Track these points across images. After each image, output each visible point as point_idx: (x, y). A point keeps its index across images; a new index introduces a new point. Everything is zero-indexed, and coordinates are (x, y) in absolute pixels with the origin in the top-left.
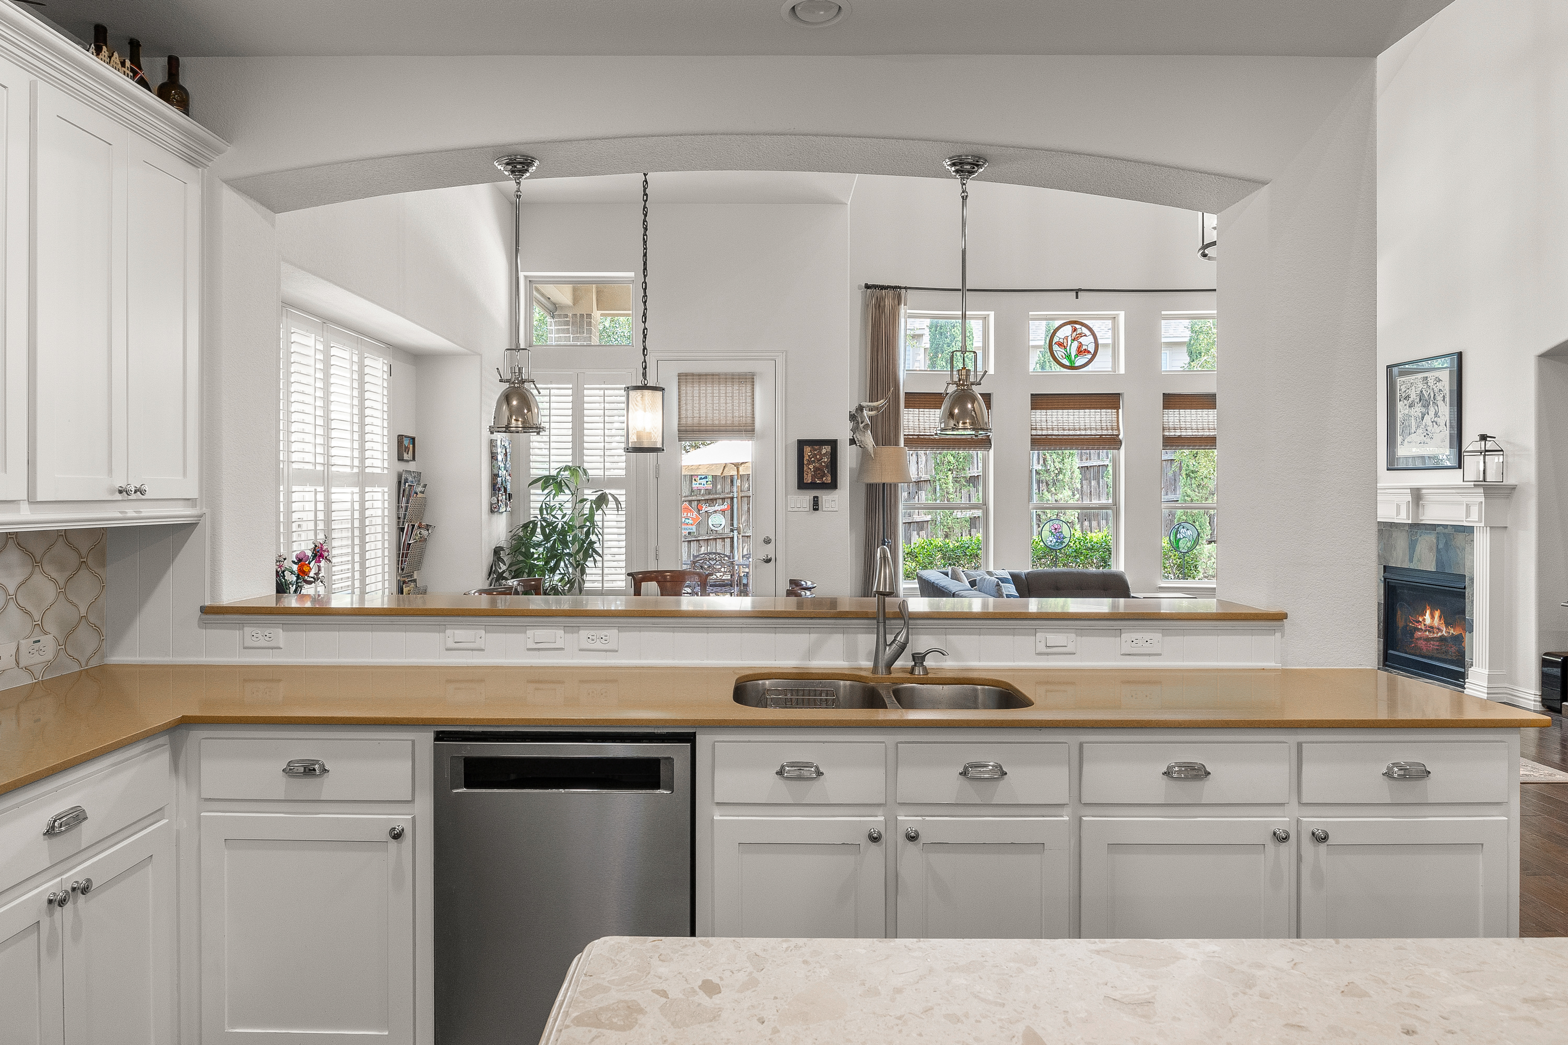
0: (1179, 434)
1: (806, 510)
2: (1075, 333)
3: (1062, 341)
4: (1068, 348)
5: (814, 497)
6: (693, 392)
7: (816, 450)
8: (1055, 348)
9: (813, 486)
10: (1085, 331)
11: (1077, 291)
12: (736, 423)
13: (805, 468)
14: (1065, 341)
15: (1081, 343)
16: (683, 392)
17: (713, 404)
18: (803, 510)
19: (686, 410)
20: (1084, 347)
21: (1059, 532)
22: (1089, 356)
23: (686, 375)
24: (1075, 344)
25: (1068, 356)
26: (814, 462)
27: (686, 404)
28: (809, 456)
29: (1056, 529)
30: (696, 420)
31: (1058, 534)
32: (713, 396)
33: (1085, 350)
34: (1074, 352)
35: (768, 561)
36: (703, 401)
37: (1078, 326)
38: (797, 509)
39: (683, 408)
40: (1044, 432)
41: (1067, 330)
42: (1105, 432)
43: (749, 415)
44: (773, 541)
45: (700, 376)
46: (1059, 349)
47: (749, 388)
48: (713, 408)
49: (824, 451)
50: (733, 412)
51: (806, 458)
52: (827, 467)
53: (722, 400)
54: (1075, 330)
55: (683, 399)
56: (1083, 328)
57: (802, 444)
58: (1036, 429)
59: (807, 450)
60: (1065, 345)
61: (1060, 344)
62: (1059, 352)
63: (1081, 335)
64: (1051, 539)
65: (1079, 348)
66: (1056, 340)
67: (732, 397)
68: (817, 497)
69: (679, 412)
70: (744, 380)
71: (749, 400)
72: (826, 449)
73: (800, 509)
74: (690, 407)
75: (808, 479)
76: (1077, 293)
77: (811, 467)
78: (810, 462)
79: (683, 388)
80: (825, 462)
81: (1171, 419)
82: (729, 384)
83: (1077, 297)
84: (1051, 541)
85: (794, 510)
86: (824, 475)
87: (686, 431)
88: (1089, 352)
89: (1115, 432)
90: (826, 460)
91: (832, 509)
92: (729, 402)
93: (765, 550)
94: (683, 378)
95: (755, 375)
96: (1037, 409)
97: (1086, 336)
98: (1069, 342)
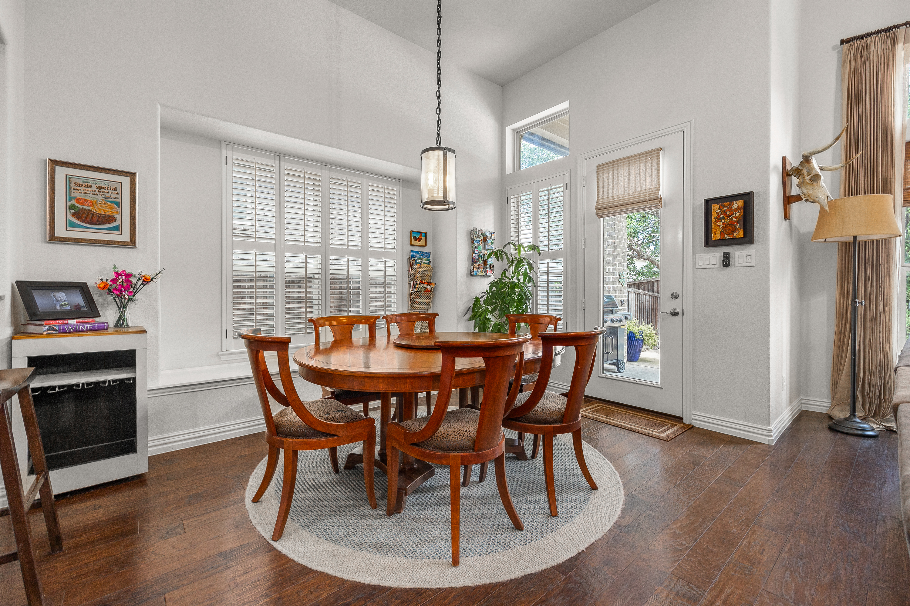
1: (716, 266)
5: (724, 254)
6: (608, 177)
7: (726, 206)
9: (722, 242)
12: (643, 195)
13: (713, 226)
16: (600, 180)
17: (624, 184)
18: (713, 266)
19: (603, 192)
23: (603, 165)
26: (723, 218)
27: (603, 188)
28: (717, 214)
30: (610, 199)
32: (624, 176)
35: (675, 314)
36: (616, 182)
38: (706, 267)
39: (601, 191)
43: (656, 185)
44: (681, 296)
45: (613, 162)
47: (655, 161)
48: (624, 187)
49: (735, 206)
50: (641, 186)
51: (714, 215)
52: (738, 222)
53: (632, 178)
55: (601, 184)
57: (708, 203)
59: (715, 208)
67: (641, 174)
68: (728, 254)
69: (598, 195)
70: (650, 157)
71: (655, 173)
72: (738, 204)
73: (709, 266)
74: (606, 189)
75: (716, 235)
77: (720, 224)
78: (718, 219)
79: (601, 175)
80: (736, 217)
82: (638, 163)
85: (703, 267)
86: (735, 230)
87: (603, 209)
90: (737, 215)
91: (747, 265)
92: (637, 178)
93: (676, 305)
94: (601, 168)
95: (661, 149)
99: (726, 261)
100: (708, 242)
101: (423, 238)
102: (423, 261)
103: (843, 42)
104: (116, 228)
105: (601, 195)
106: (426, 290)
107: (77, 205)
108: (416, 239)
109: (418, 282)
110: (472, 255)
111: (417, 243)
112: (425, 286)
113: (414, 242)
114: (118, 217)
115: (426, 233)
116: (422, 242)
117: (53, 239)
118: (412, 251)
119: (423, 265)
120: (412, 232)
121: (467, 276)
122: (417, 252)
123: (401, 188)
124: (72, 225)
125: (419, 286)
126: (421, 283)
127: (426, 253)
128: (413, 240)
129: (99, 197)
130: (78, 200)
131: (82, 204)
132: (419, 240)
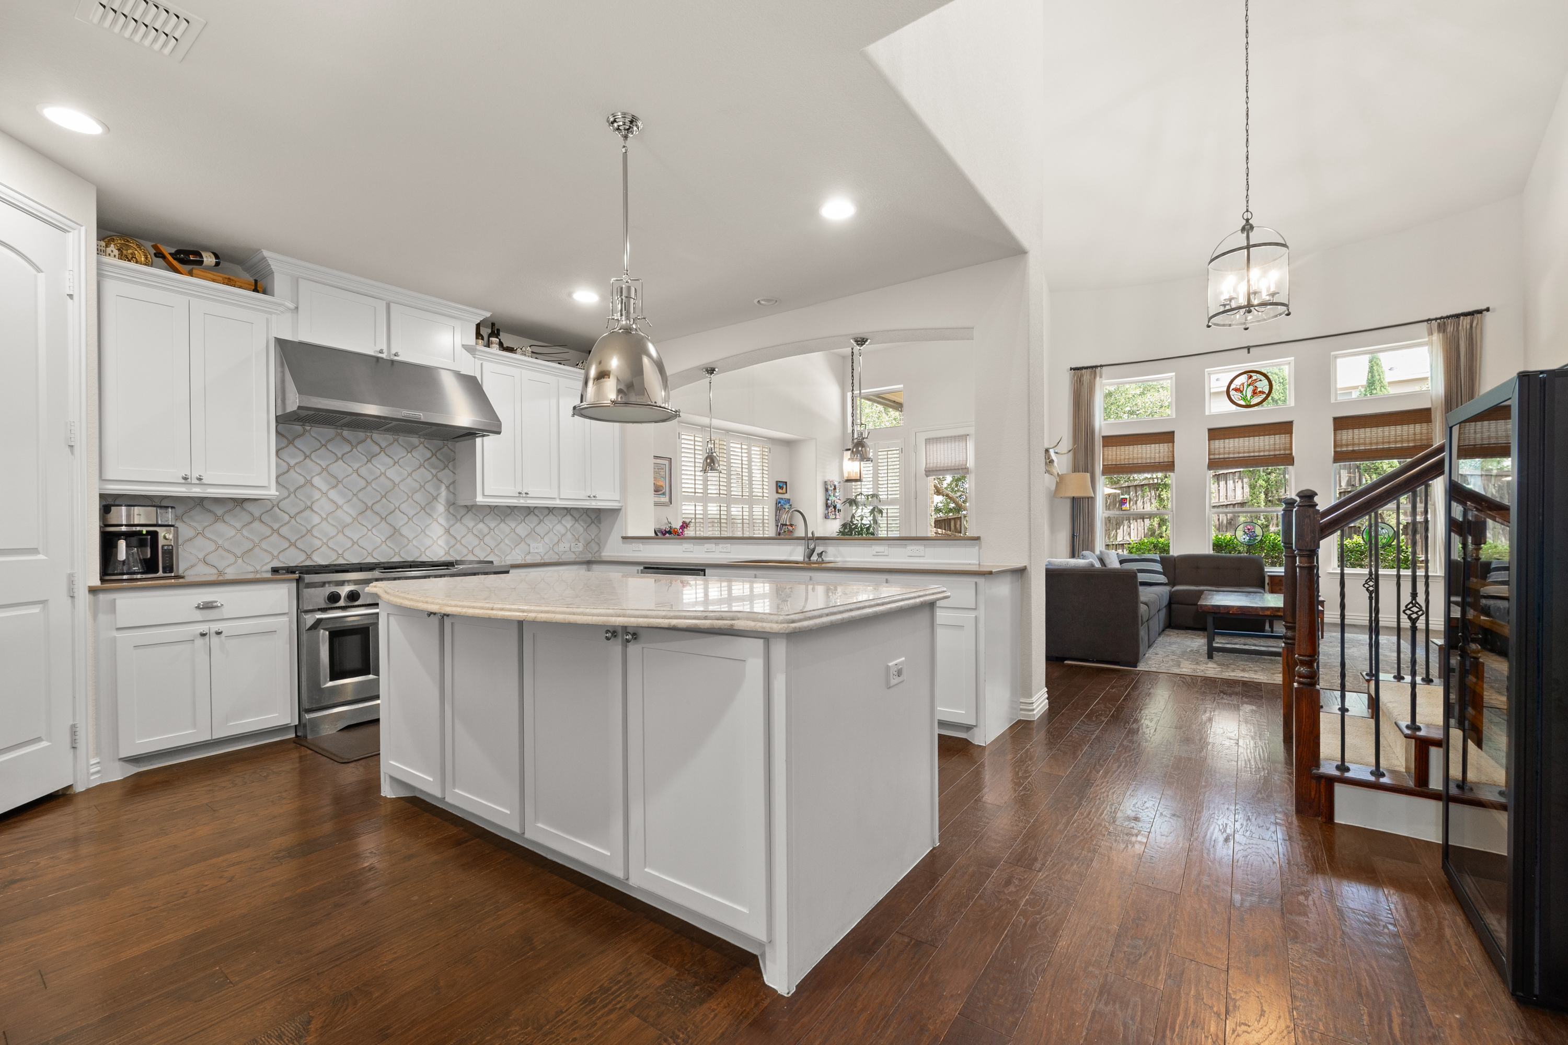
0: (1351, 449)
2: (1250, 380)
6: (933, 448)
8: (1232, 393)
10: (1263, 378)
11: (1248, 348)
12: (957, 464)
14: (1242, 386)
15: (1256, 387)
16: (928, 449)
17: (944, 455)
19: (930, 459)
20: (1259, 390)
22: (1264, 396)
23: (929, 439)
24: (1251, 388)
30: (935, 464)
32: (944, 450)
34: (1249, 394)
36: (939, 453)
39: (928, 458)
40: (1221, 456)
41: (1243, 379)
42: (1277, 453)
43: (965, 459)
45: (937, 438)
46: (1236, 393)
47: (964, 443)
48: (943, 457)
50: (955, 458)
53: (949, 452)
55: (928, 453)
56: (1258, 375)
58: (1214, 454)
60: (1241, 389)
61: (1236, 390)
66: (1233, 386)
67: (955, 449)
69: (926, 460)
70: (960, 439)
71: (964, 451)
74: (931, 457)
76: (1249, 349)
79: (928, 447)
81: (1345, 437)
82: (953, 442)
83: (1249, 352)
87: (929, 471)
88: (1264, 393)
89: (1287, 452)
92: (953, 452)
94: (928, 441)
95: (967, 435)
96: (1214, 439)
97: (1261, 380)
98: (1245, 387)
102: (784, 504)
103: (1071, 369)
105: (928, 460)
108: (780, 488)
110: (827, 502)
111: (781, 491)
112: (788, 527)
113: (778, 490)
115: (786, 483)
116: (785, 491)
118: (779, 498)
120: (777, 482)
121: (823, 518)
127: (787, 498)
128: (777, 488)
132: (783, 489)
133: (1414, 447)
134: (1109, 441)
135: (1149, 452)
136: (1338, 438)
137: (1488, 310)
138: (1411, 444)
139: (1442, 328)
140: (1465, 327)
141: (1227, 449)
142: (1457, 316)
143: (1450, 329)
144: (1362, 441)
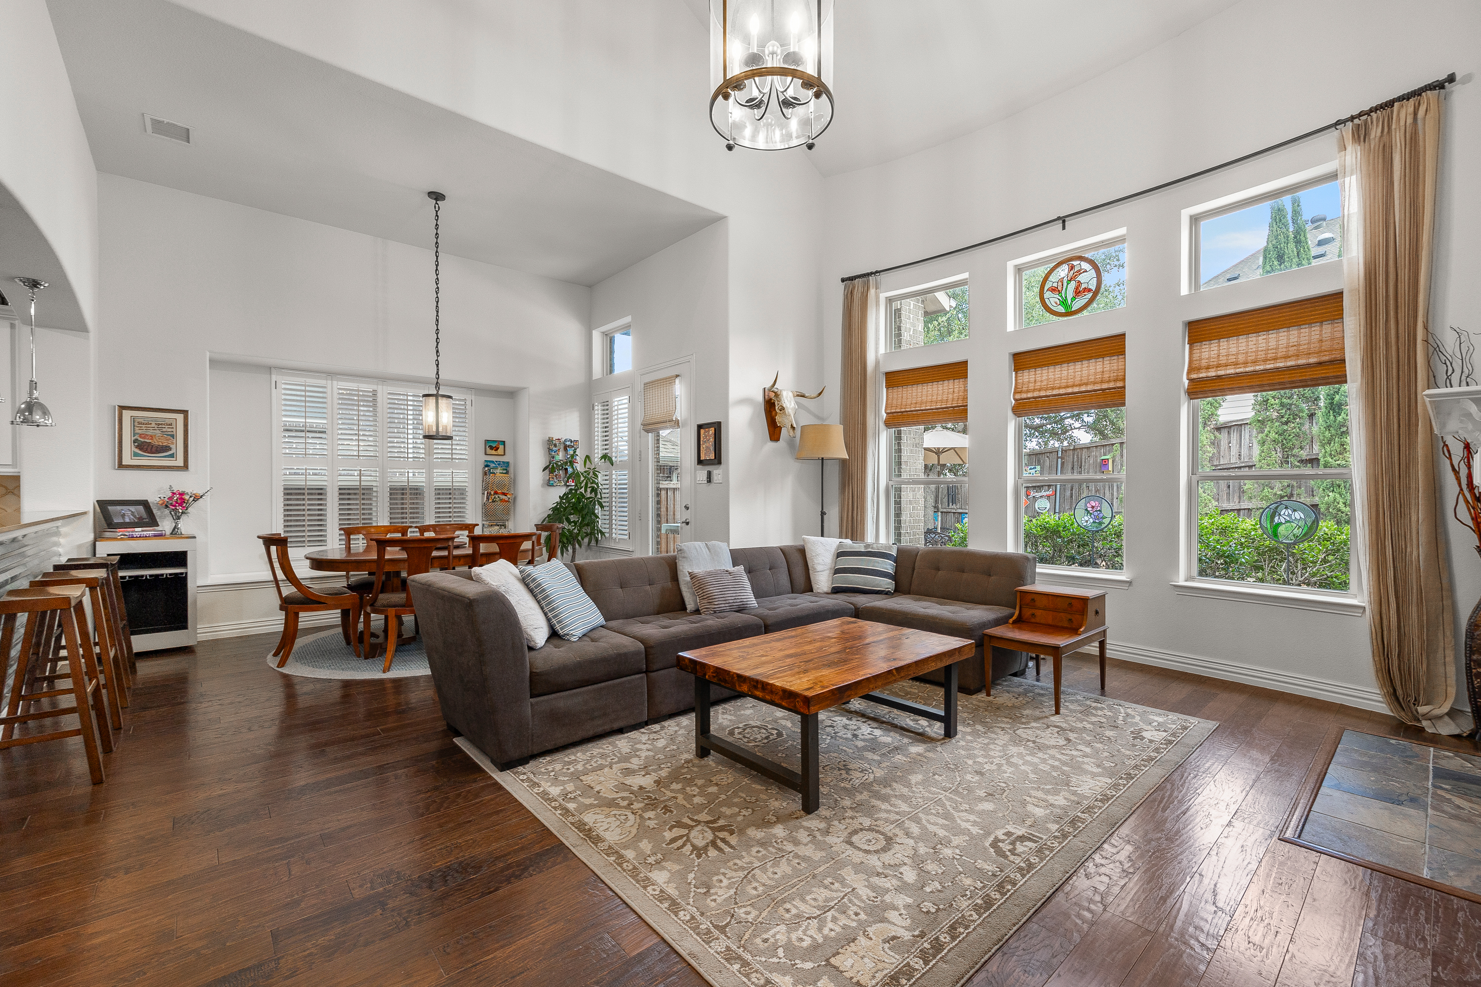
1: (705, 483)
2: (1072, 272)
3: (1055, 285)
4: (1063, 292)
5: (707, 472)
7: (707, 432)
8: (1047, 295)
9: (706, 463)
10: (1085, 265)
11: (1064, 220)
13: (701, 448)
14: (1060, 284)
15: (1079, 282)
16: (647, 397)
19: (648, 409)
20: (1083, 286)
21: (1096, 511)
22: (1090, 295)
23: (647, 384)
24: (1073, 284)
25: (1064, 302)
26: (706, 441)
27: (648, 405)
28: (703, 437)
29: (1093, 507)
31: (1096, 514)
33: (1085, 288)
34: (1070, 295)
35: (687, 523)
36: (654, 401)
37: (1075, 263)
38: (700, 483)
40: (1030, 395)
41: (1063, 272)
42: (1105, 386)
45: (653, 382)
46: (1053, 295)
47: (674, 387)
48: (658, 406)
49: (712, 433)
50: (667, 407)
51: (701, 439)
52: (712, 445)
54: (1072, 267)
56: (1083, 263)
57: (699, 428)
58: (1021, 392)
59: (702, 432)
60: (1060, 288)
61: (1053, 290)
62: (1052, 299)
63: (1080, 272)
64: (1086, 518)
65: (1077, 288)
66: (1047, 286)
68: (709, 473)
69: (645, 411)
70: (671, 382)
71: (673, 397)
72: (714, 430)
73: (702, 483)
75: (703, 457)
76: (1064, 222)
77: (704, 446)
78: (703, 443)
79: (646, 394)
80: (711, 442)
81: (1205, 355)
83: (1064, 228)
84: (1087, 522)
86: (711, 453)
87: (644, 425)
88: (1090, 290)
89: (1118, 384)
90: (713, 440)
91: (719, 482)
93: (687, 515)
94: (646, 386)
95: (677, 376)
96: (1023, 369)
97: (1086, 271)
98: (1065, 284)
99: (709, 479)
100: (700, 462)
101: (501, 447)
102: (499, 471)
103: (842, 280)
104: (172, 456)
106: (502, 500)
107: (139, 439)
108: (491, 448)
109: (492, 493)
110: (548, 465)
111: (493, 452)
112: (500, 496)
113: (489, 451)
114: (172, 446)
115: (504, 442)
116: (500, 451)
117: (121, 466)
118: (489, 460)
119: (498, 475)
120: (486, 442)
121: (543, 486)
122: (492, 462)
123: (473, 396)
124: (136, 455)
125: (493, 497)
126: (496, 493)
127: (503, 462)
128: (488, 449)
129: (158, 432)
130: (140, 435)
131: (144, 438)
132: (497, 449)
133: (1320, 364)
134: (895, 379)
135: (940, 392)
136: (1196, 356)
137: (1451, 79)
138: (1312, 360)
139: (1361, 135)
140: (1402, 123)
141: (1039, 384)
142: (1390, 104)
143: (1375, 132)
144: (1232, 359)
